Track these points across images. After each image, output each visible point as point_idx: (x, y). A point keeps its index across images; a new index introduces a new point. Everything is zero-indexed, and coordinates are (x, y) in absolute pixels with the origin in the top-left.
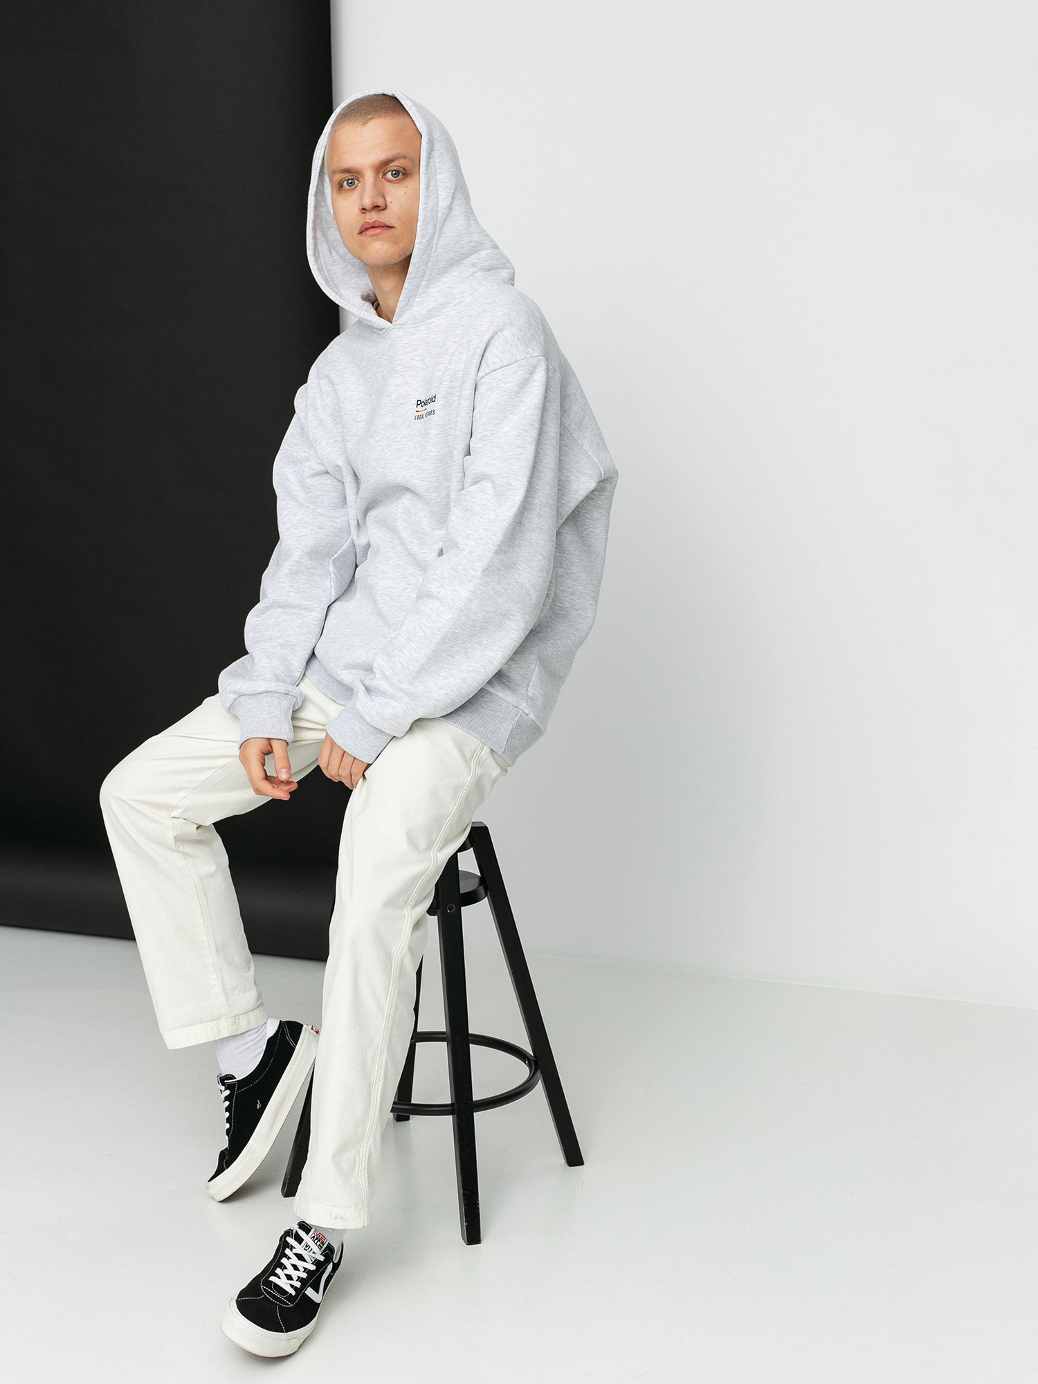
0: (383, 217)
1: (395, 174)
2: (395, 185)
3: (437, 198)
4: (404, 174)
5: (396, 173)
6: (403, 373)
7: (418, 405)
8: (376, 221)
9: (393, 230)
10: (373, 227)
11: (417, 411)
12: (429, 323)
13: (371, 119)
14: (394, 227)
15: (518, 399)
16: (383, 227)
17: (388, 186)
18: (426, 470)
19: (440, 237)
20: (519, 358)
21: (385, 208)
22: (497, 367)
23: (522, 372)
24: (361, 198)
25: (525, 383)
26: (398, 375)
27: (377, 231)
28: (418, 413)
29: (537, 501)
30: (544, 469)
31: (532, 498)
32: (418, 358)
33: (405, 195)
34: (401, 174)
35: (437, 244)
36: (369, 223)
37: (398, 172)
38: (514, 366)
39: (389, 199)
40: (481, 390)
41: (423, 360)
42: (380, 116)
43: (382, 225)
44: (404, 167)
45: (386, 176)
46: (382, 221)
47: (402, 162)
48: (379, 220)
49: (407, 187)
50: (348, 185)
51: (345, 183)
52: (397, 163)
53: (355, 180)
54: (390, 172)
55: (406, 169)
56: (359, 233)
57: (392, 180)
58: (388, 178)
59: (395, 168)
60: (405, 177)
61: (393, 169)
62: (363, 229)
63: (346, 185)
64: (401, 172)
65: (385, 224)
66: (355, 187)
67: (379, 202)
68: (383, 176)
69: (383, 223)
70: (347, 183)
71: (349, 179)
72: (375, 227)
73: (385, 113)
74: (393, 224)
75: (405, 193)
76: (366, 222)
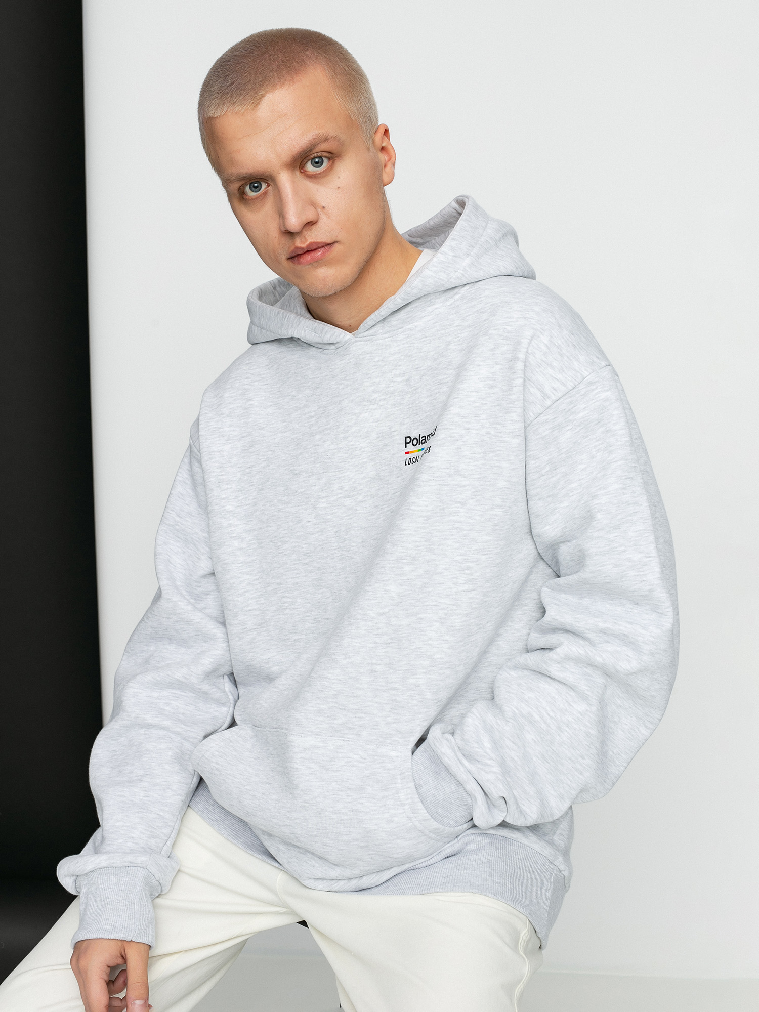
1: (317, 163)
2: (323, 180)
4: (329, 159)
6: (381, 403)
7: (406, 443)
8: (311, 244)
9: (335, 248)
10: (309, 252)
11: (407, 453)
14: (334, 243)
16: (323, 247)
17: (312, 185)
21: (318, 216)
26: (376, 406)
27: (317, 254)
28: (409, 456)
32: (400, 379)
33: (339, 191)
34: (325, 160)
37: (322, 158)
39: (320, 202)
41: (407, 380)
44: (328, 150)
45: (306, 171)
46: (319, 240)
47: (324, 146)
48: (315, 241)
49: (339, 177)
50: (253, 191)
51: (247, 189)
52: (317, 149)
53: (261, 182)
54: (309, 163)
55: (330, 151)
56: (289, 259)
57: (316, 174)
58: (309, 172)
59: (316, 155)
60: (333, 163)
61: (313, 156)
62: (294, 254)
63: (250, 191)
64: (325, 157)
65: (324, 243)
66: (264, 194)
67: (310, 214)
68: (301, 171)
69: (321, 243)
70: (251, 189)
71: (252, 183)
72: (312, 251)
73: (279, 78)
74: (335, 239)
75: (339, 188)
76: (296, 248)
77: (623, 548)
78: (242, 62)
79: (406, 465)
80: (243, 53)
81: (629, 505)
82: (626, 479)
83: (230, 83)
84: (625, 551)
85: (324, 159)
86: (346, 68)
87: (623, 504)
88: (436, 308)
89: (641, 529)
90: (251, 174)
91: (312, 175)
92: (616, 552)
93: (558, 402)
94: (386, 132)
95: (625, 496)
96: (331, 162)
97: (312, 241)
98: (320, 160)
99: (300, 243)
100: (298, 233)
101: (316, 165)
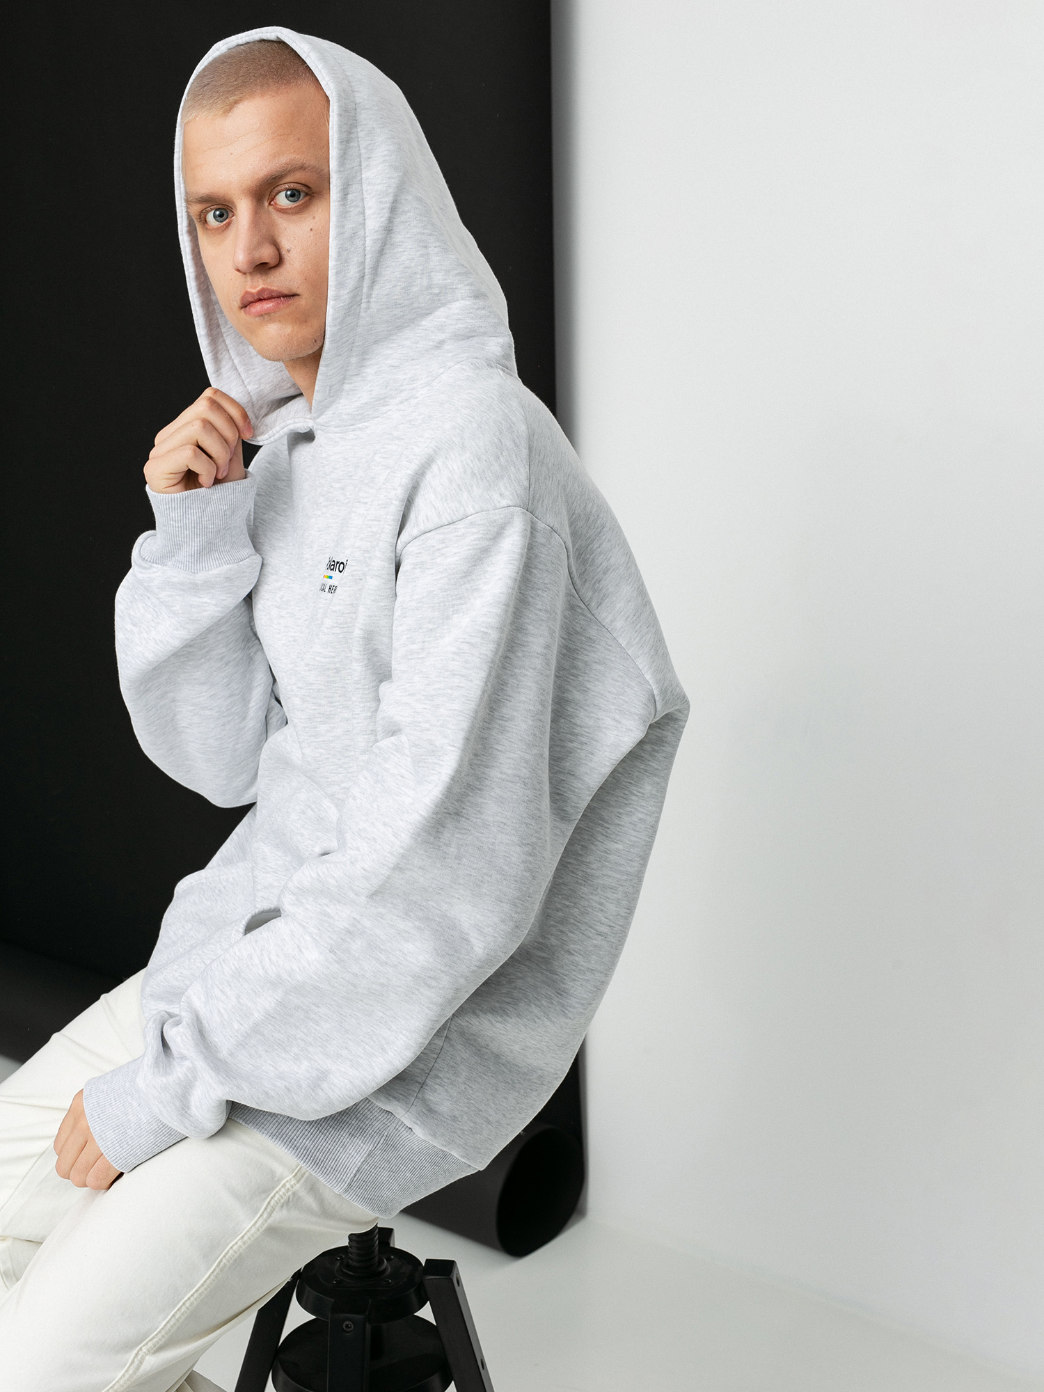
0: (277, 281)
1: (292, 195)
2: (295, 217)
3: (363, 213)
4: (307, 194)
5: (294, 195)
8: (263, 290)
9: (295, 302)
10: (260, 300)
12: (361, 429)
14: (294, 295)
15: (468, 586)
16: (279, 297)
17: (282, 222)
18: (311, 684)
19: (373, 282)
20: (470, 510)
21: (280, 262)
22: (430, 526)
23: (476, 536)
25: (481, 555)
26: (319, 513)
27: (268, 305)
29: (494, 773)
30: (515, 714)
31: (487, 767)
33: (312, 233)
34: (302, 195)
35: (369, 296)
36: (252, 294)
37: (299, 192)
38: (460, 525)
39: (285, 244)
41: (343, 489)
43: (274, 294)
44: (304, 183)
45: (276, 203)
46: (274, 288)
47: (299, 177)
48: (269, 287)
49: (314, 218)
50: (217, 221)
52: (290, 179)
53: (226, 209)
54: (282, 195)
55: (310, 186)
56: (240, 307)
57: (288, 209)
58: (281, 205)
59: (289, 185)
60: (310, 199)
61: (284, 186)
63: (214, 220)
64: (300, 189)
65: (280, 293)
66: (229, 224)
67: (267, 254)
68: (270, 204)
69: (276, 291)
70: (215, 216)
71: (217, 210)
72: (265, 299)
73: (262, 86)
74: (295, 290)
75: (311, 230)
76: (247, 293)
77: (427, 726)
81: (455, 675)
82: (463, 642)
84: (428, 730)
87: (447, 671)
89: (456, 708)
91: (282, 209)
92: (418, 728)
95: (454, 662)
96: (308, 198)
97: (265, 286)
98: (297, 194)
99: (251, 287)
100: (251, 273)
101: (291, 198)
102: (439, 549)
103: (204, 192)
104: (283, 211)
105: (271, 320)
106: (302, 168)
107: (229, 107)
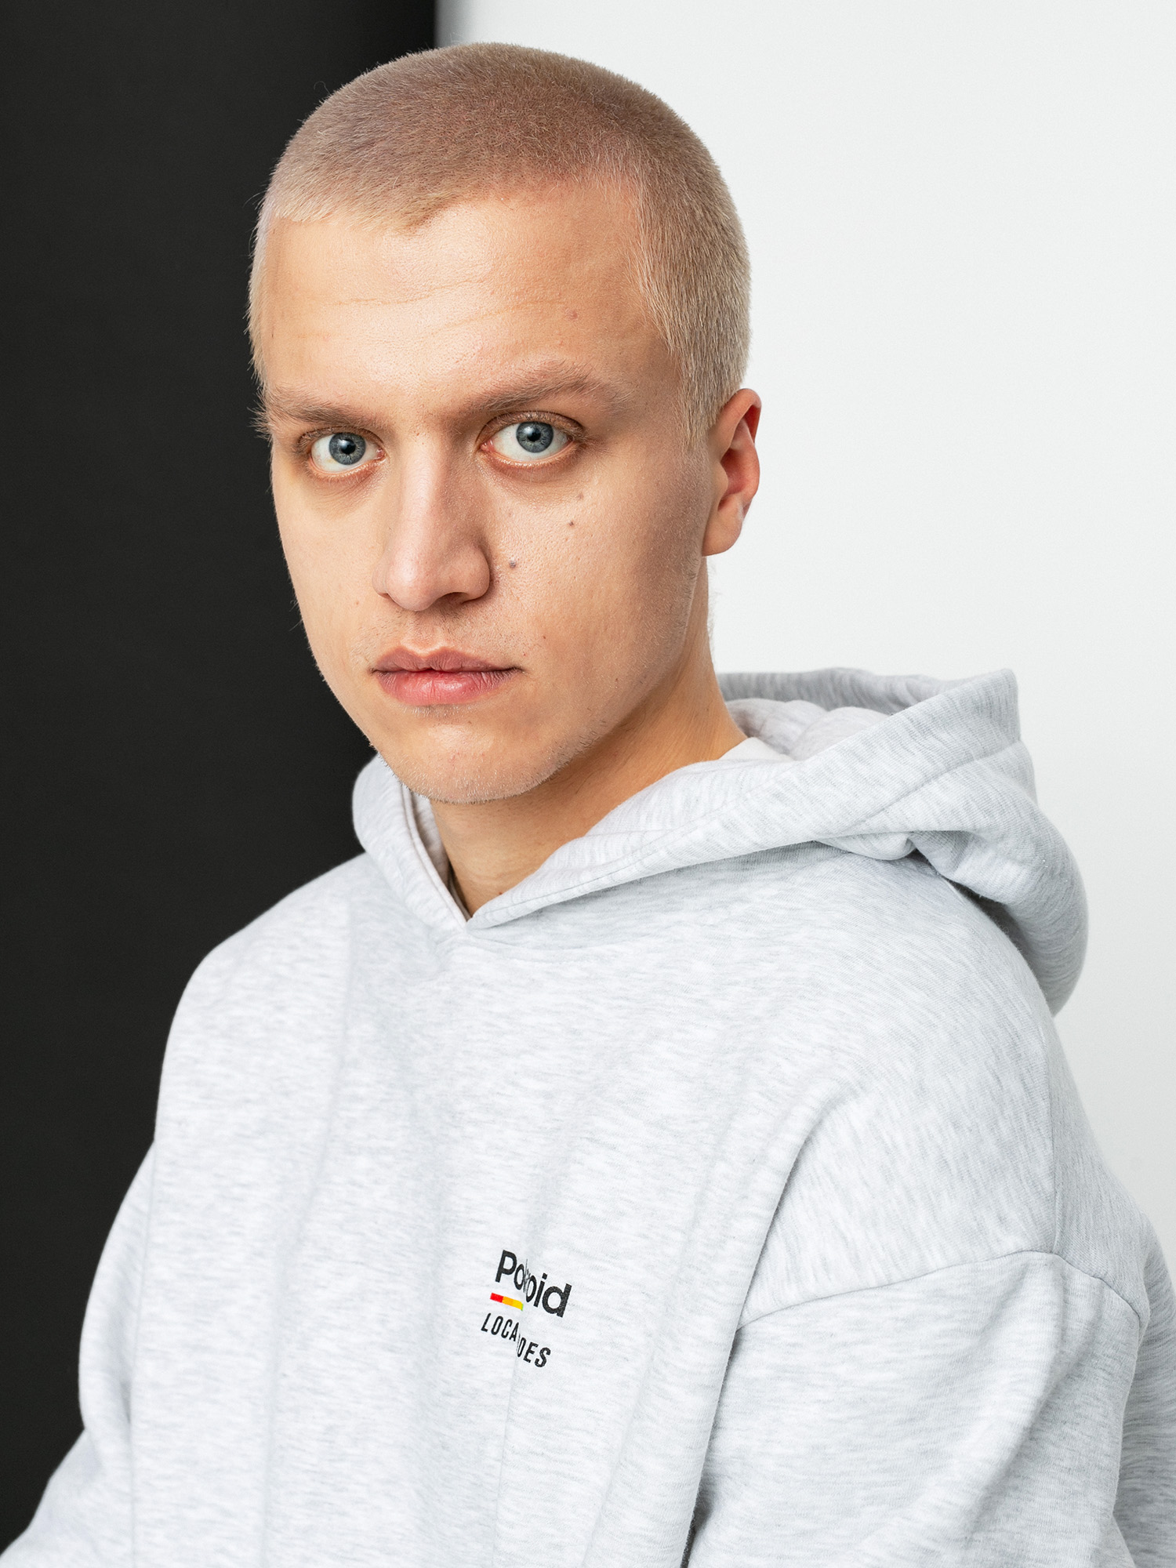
0: (480, 636)
1: (534, 437)
4: (570, 439)
5: (538, 436)
7: (501, 1270)
8: (444, 654)
9: (510, 685)
10: (432, 672)
11: (496, 1298)
13: (441, 205)
14: (513, 670)
16: (476, 671)
17: (503, 495)
21: (490, 587)
24: (387, 543)
27: (453, 686)
28: (498, 1309)
33: (571, 533)
34: (558, 437)
36: (413, 657)
37: (549, 427)
39: (506, 549)
40: (749, 1355)
42: (480, 189)
43: (468, 665)
44: (573, 416)
45: (494, 451)
46: (471, 651)
47: (565, 403)
48: (460, 649)
49: (581, 497)
50: (337, 460)
51: (323, 447)
52: (544, 405)
53: (367, 442)
54: (511, 432)
55: (580, 421)
56: (374, 671)
57: (521, 468)
58: (505, 457)
59: (535, 415)
60: (578, 452)
61: (524, 417)
62: (390, 665)
63: (329, 455)
64: (560, 429)
65: (481, 663)
66: (366, 476)
67: (465, 573)
68: (479, 449)
69: (473, 659)
70: (334, 450)
71: (338, 436)
72: (442, 672)
73: (506, 175)
74: (515, 659)
75: (572, 524)
76: (401, 651)
78: (415, 97)
79: (484, 1329)
80: (429, 76)
83: (363, 140)
85: (555, 432)
86: (699, 213)
88: (679, 923)
90: (339, 410)
91: (509, 467)
93: (825, 1304)
94: (752, 416)
96: (572, 448)
97: (451, 646)
98: (544, 434)
99: (414, 642)
100: (419, 614)
101: (529, 444)
102: (845, 1345)
103: (324, 400)
104: (507, 471)
105: (449, 719)
106: (578, 386)
107: (422, 214)
